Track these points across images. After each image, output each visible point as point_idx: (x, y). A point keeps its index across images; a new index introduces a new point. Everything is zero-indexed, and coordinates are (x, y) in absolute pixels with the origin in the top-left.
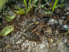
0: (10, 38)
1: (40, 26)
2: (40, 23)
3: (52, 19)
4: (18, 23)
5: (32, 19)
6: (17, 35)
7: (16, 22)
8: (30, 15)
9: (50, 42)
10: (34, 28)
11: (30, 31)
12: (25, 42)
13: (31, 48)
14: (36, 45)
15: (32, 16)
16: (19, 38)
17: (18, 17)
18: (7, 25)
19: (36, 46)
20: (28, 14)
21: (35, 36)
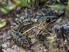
4: (15, 19)
5: (36, 15)
6: (7, 35)
7: (13, 17)
8: (34, 8)
12: (12, 48)
16: (8, 40)
17: (17, 9)
20: (30, 6)
21: (25, 40)
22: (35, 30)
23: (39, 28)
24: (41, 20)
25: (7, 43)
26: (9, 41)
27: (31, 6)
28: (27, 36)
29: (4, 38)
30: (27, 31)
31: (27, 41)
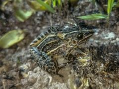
0: (14, 53)
1: (67, 45)
3: (110, 31)
4: (36, 28)
6: (26, 51)
7: (33, 25)
9: (82, 85)
10: (53, 45)
11: (45, 50)
12: (35, 70)
13: (40, 85)
14: (52, 82)
15: (66, 17)
16: (28, 58)
17: (38, 15)
18: (17, 28)
19: (51, 85)
20: (55, 11)
21: (51, 63)
22: (63, 49)
23: (69, 46)
24: (71, 35)
25: (27, 64)
26: (30, 60)
27: (57, 11)
28: (52, 57)
29: (24, 56)
31: (52, 65)
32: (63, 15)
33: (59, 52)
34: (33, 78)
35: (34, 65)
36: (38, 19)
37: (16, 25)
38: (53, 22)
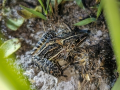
2: (66, 42)
3: (98, 30)
4: (30, 34)
5: (57, 27)
6: (26, 58)
7: (26, 33)
8: (53, 19)
10: (54, 52)
13: (47, 87)
15: (57, 22)
16: (29, 65)
17: (30, 22)
18: (10, 37)
19: (57, 85)
20: (47, 18)
24: (68, 41)
25: (30, 71)
26: (32, 66)
27: (49, 17)
29: (24, 63)
30: (54, 57)
32: (55, 20)
33: (60, 57)
34: (40, 82)
35: (37, 70)
36: (30, 27)
37: (9, 35)
38: (46, 27)
